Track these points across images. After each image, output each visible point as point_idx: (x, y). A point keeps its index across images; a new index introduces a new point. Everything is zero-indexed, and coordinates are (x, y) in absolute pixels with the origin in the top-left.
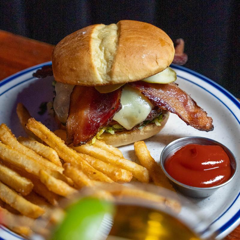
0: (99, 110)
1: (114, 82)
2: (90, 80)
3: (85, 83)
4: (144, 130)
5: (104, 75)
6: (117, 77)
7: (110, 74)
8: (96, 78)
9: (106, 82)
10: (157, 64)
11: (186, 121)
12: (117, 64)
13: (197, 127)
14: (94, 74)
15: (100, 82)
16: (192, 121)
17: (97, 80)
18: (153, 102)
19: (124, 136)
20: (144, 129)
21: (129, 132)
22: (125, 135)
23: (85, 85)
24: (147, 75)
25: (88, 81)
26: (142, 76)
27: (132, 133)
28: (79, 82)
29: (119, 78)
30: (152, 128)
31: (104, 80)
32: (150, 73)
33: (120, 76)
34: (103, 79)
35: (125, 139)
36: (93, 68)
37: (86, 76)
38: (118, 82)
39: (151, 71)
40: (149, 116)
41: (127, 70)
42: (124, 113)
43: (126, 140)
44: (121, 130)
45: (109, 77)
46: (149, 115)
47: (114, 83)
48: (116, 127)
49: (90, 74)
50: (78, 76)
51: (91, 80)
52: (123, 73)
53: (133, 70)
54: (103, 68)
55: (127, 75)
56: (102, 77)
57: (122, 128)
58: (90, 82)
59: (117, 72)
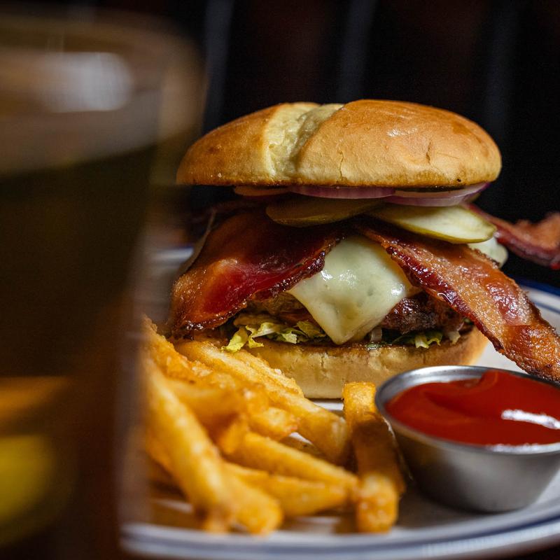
0: (263, 266)
1: (303, 177)
2: (245, 171)
3: (233, 176)
4: (380, 356)
5: (283, 162)
6: (311, 166)
7: (297, 159)
8: (262, 164)
9: (282, 178)
10: (426, 160)
11: (494, 338)
12: (320, 138)
13: (526, 362)
14: (259, 157)
15: (268, 175)
16: (513, 342)
17: (261, 171)
18: (412, 274)
19: (323, 359)
20: (382, 353)
21: (338, 350)
22: (326, 356)
23: (233, 181)
24: (391, 176)
25: (240, 174)
26: (378, 175)
27: (345, 356)
28: (220, 175)
29: (316, 170)
30: (405, 358)
31: (280, 174)
32: (403, 173)
33: (319, 165)
34: (277, 170)
35: (325, 371)
36: (261, 144)
37: (239, 161)
38: (313, 179)
39: (405, 170)
40: (396, 311)
41: (341, 153)
42: (327, 286)
43: (328, 375)
44: (319, 341)
45: (292, 167)
46: (395, 307)
47: (301, 182)
48: (305, 327)
49: (249, 157)
50: (221, 163)
51: (248, 170)
52: (329, 158)
53: (356, 155)
54: (286, 147)
55: (339, 166)
56: (276, 165)
57: (322, 336)
58: (245, 175)
59: (315, 153)
